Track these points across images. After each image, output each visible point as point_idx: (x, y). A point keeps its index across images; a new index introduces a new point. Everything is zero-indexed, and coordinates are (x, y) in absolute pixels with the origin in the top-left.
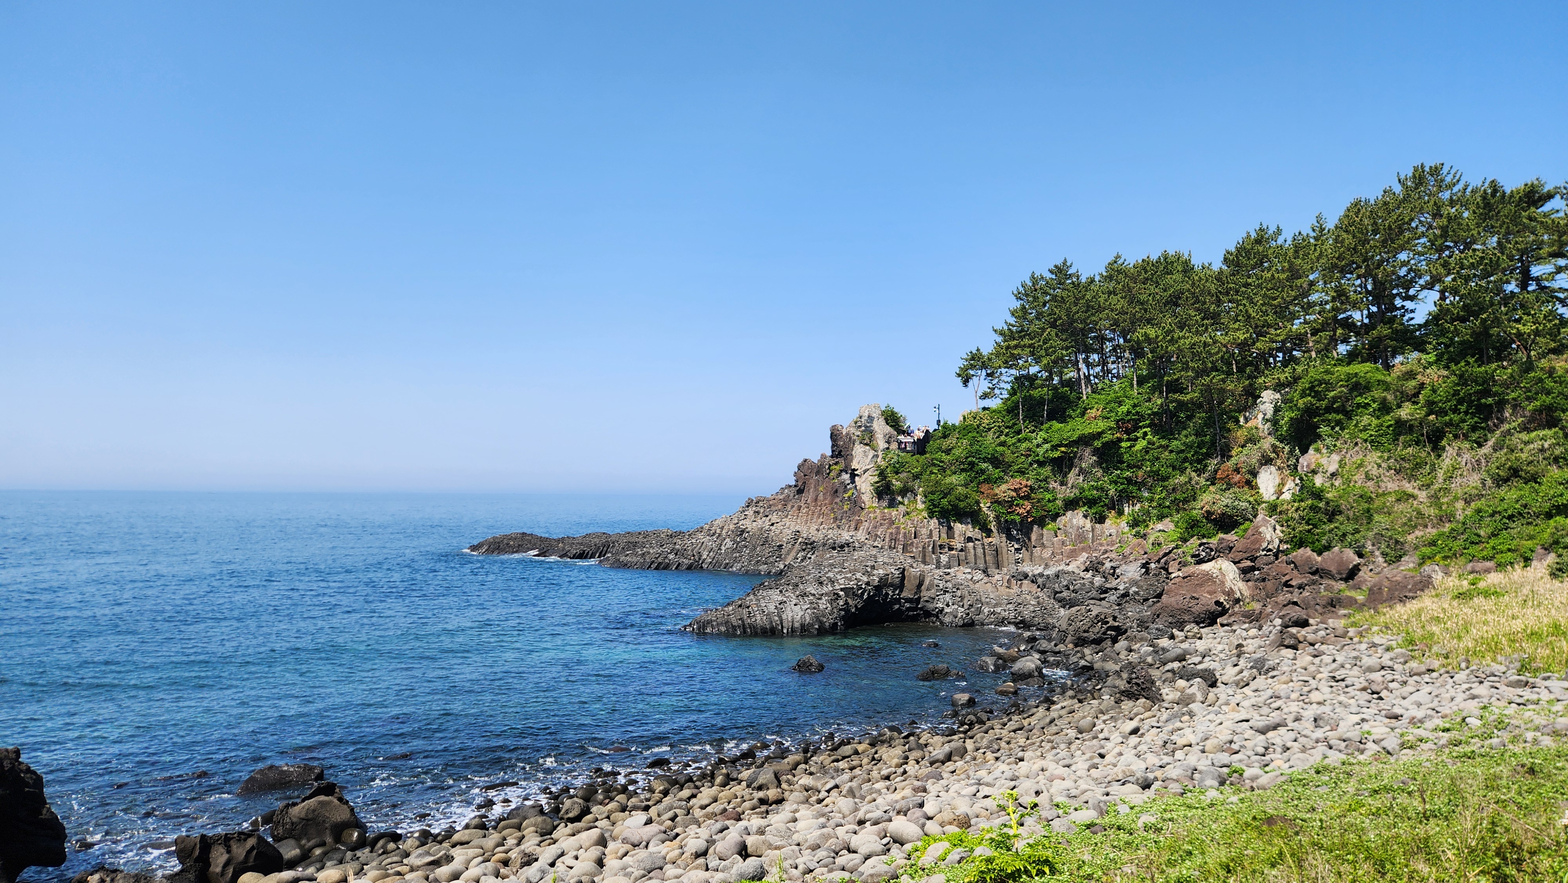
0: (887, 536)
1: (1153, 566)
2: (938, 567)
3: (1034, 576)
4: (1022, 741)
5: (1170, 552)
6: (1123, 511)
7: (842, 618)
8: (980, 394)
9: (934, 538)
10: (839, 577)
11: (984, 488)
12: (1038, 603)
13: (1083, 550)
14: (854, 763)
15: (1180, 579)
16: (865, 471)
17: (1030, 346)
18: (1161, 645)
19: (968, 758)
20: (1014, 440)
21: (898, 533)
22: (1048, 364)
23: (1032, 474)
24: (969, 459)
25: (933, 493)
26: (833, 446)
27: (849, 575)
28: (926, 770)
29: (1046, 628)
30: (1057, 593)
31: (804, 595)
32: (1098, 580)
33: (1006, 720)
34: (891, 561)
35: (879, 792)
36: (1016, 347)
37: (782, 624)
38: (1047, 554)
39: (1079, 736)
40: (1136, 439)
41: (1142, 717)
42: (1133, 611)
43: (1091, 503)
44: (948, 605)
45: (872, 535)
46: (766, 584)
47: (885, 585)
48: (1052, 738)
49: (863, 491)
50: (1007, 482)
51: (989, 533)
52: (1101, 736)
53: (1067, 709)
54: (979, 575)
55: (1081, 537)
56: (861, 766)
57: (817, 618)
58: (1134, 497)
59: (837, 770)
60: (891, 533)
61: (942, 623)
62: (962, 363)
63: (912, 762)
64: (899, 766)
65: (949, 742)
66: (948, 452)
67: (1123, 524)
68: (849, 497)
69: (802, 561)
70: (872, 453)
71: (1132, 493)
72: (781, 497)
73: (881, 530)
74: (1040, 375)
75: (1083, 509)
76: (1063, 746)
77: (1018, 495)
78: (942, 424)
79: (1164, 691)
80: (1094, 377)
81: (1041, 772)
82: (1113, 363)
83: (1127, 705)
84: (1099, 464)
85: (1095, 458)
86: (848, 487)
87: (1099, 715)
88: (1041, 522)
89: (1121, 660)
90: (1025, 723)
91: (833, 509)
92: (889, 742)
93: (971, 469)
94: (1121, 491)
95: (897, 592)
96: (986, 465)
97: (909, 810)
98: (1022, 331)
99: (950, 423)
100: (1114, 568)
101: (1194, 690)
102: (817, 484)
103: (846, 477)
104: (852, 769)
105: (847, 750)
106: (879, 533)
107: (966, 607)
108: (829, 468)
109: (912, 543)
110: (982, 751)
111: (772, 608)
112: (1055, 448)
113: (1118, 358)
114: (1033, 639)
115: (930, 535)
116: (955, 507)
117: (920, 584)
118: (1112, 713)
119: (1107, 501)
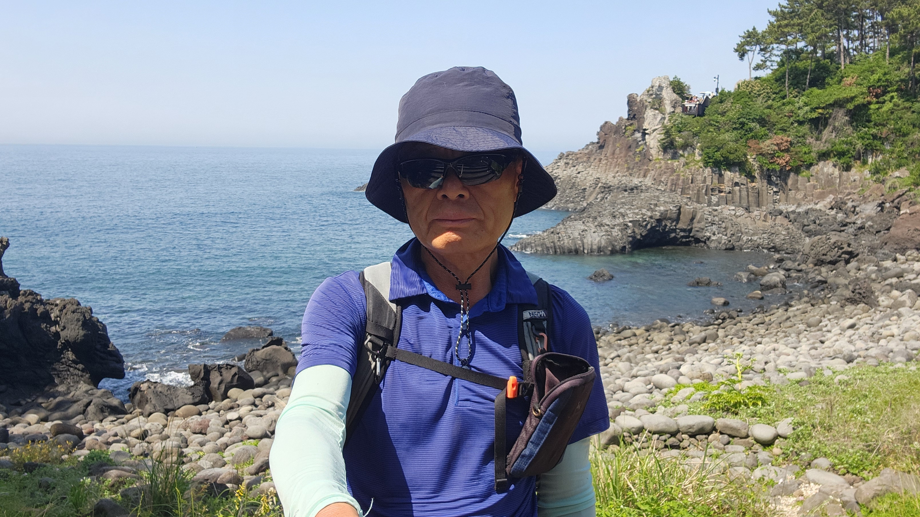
0: (669, 182)
1: (887, 205)
2: (709, 205)
3: (787, 212)
4: (762, 332)
5: (903, 194)
6: (867, 161)
7: (630, 243)
8: (753, 65)
9: (707, 183)
10: (628, 212)
11: (751, 143)
12: (788, 233)
13: (831, 192)
14: (632, 342)
15: (907, 215)
16: (654, 131)
17: (798, 25)
18: (885, 266)
19: (719, 341)
20: (779, 104)
21: (678, 179)
22: (813, 40)
23: (792, 132)
24: (741, 120)
25: (708, 148)
26: (629, 111)
27: (637, 211)
28: (685, 347)
29: (793, 252)
30: (805, 226)
31: (601, 225)
32: (840, 216)
33: (751, 317)
34: (671, 200)
35: (649, 360)
36: (787, 26)
37: (583, 246)
38: (800, 196)
39: (808, 329)
40: (884, 102)
41: (860, 317)
42: (865, 240)
43: (841, 154)
44: (714, 234)
45: (657, 181)
46: (573, 217)
47: (665, 219)
48: (786, 330)
49: (651, 146)
50: (771, 138)
51: (752, 178)
52: (825, 329)
53: (801, 310)
54: (740, 211)
55: (830, 181)
56: (637, 343)
57: (611, 242)
58: (877, 150)
59: (619, 346)
60: (673, 180)
61: (708, 247)
62: (739, 40)
63: (675, 342)
64: (665, 344)
65: (705, 330)
66: (723, 114)
67: (866, 173)
68: (640, 151)
69: (601, 200)
70: (660, 116)
71: (876, 146)
72: (586, 151)
73: (664, 177)
74: (805, 49)
75: (833, 160)
76: (793, 335)
77: (780, 149)
78: (720, 91)
79: (881, 299)
80: (853, 50)
81: (772, 352)
82: (871, 37)
83: (849, 308)
84: (850, 123)
85: (847, 118)
86: (640, 143)
87: (826, 315)
88: (797, 170)
89: (850, 276)
90: (767, 319)
91: (627, 161)
92: (660, 330)
93: (742, 128)
94: (867, 145)
95: (674, 224)
96: (754, 124)
97: (669, 370)
98: (793, 12)
99: (726, 90)
100: (854, 207)
101: (905, 298)
102: (615, 141)
103: (638, 135)
104: (630, 345)
105: (628, 333)
106: (662, 179)
107: (729, 235)
108: (625, 129)
109: (689, 188)
110: (730, 337)
111: (576, 234)
112: (813, 110)
113: (875, 33)
114: (781, 260)
115: (704, 181)
116: (726, 159)
117: (692, 219)
118: (836, 314)
119: (854, 153)
